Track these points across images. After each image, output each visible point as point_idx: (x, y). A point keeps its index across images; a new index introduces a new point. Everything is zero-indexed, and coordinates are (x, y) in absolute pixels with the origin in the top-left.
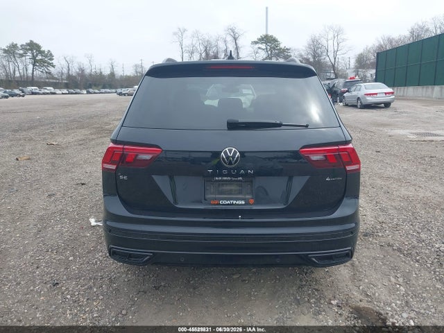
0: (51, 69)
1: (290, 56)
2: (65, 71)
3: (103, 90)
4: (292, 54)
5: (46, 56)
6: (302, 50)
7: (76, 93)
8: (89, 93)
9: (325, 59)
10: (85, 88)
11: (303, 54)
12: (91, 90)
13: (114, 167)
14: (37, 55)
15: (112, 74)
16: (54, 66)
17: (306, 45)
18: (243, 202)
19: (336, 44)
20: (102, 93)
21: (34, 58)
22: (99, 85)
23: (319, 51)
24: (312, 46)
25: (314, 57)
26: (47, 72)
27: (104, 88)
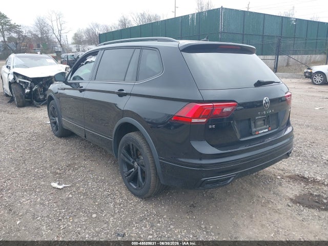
1: (22, 32)
4: (23, 30)
6: (32, 27)
9: (52, 35)
11: (32, 30)
13: (204, 120)
17: (34, 23)
18: (267, 130)
19: (59, 25)
23: (45, 29)
24: (39, 25)
25: (42, 33)
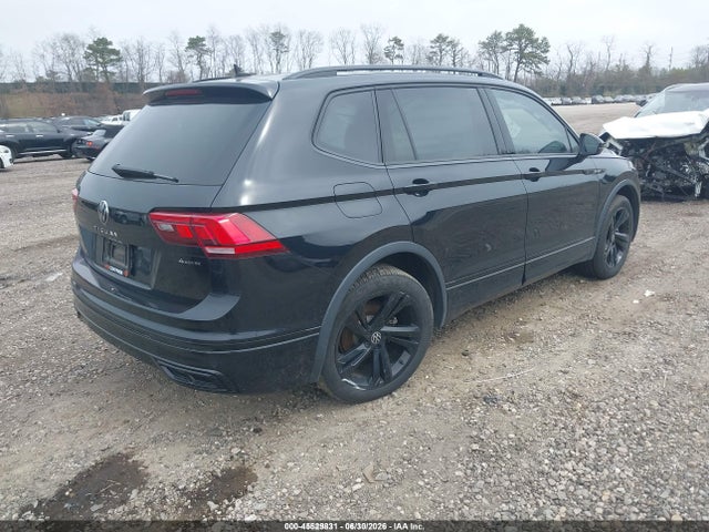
0: (543, 67)
2: (565, 67)
3: (620, 98)
5: (538, 47)
7: (573, 104)
8: (594, 102)
10: (591, 95)
12: (599, 98)
14: (526, 47)
15: (646, 69)
16: (547, 62)
20: (618, 102)
21: (521, 51)
22: (617, 88)
26: (535, 73)
27: (624, 93)
